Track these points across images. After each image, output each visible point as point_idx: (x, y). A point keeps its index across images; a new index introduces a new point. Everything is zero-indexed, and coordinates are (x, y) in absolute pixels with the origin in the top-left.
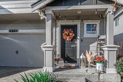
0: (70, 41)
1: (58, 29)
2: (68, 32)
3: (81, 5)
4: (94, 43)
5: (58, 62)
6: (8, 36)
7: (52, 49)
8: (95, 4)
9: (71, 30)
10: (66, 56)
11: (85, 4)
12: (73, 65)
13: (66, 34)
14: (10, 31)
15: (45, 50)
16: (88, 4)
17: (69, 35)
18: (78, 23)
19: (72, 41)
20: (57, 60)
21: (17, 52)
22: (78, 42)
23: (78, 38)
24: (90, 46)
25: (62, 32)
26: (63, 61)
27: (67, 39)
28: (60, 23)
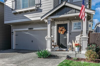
0: (63, 34)
1: (55, 27)
2: (62, 28)
3: (66, 14)
4: (78, 35)
5: (55, 47)
6: (28, 32)
7: (50, 39)
8: (74, 13)
9: (63, 27)
10: (60, 44)
11: (68, 14)
12: (65, 50)
13: (60, 30)
14: (29, 29)
15: (47, 40)
16: (70, 13)
17: (62, 30)
18: (68, 22)
19: (64, 34)
20: (55, 46)
21: (32, 41)
22: (68, 35)
23: (68, 32)
24: (76, 37)
25: (58, 29)
26: (58, 47)
27: (61, 33)
28: (57, 23)
